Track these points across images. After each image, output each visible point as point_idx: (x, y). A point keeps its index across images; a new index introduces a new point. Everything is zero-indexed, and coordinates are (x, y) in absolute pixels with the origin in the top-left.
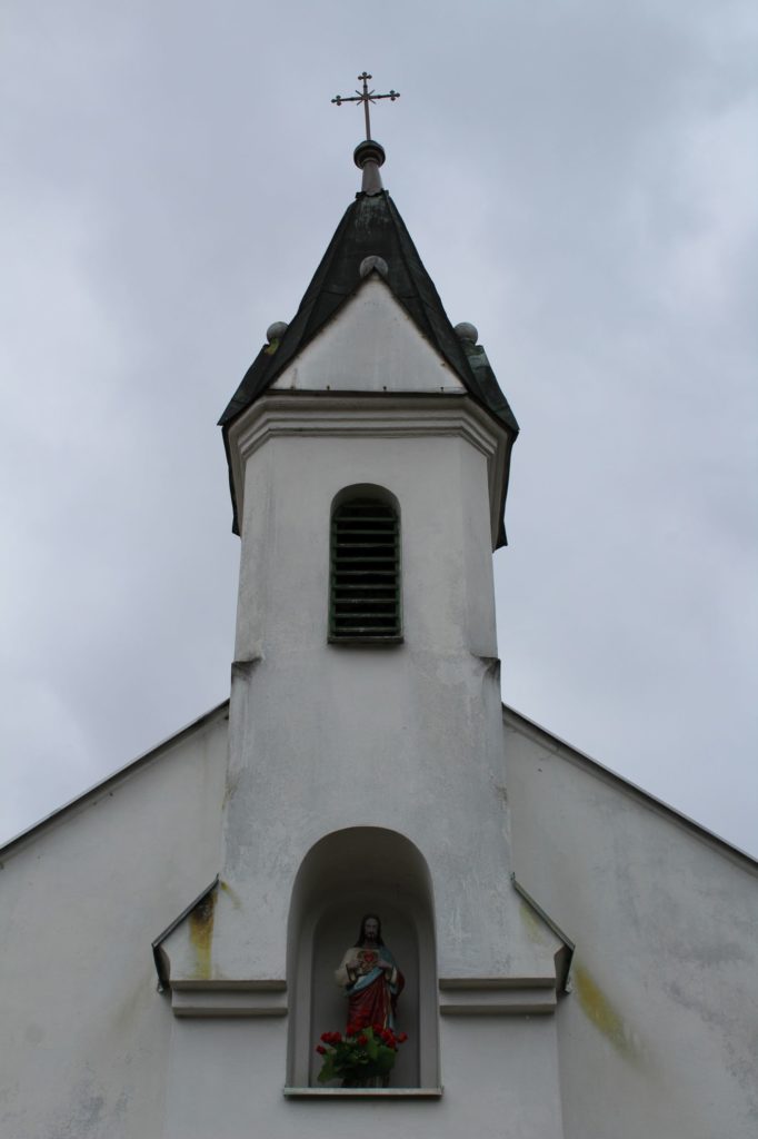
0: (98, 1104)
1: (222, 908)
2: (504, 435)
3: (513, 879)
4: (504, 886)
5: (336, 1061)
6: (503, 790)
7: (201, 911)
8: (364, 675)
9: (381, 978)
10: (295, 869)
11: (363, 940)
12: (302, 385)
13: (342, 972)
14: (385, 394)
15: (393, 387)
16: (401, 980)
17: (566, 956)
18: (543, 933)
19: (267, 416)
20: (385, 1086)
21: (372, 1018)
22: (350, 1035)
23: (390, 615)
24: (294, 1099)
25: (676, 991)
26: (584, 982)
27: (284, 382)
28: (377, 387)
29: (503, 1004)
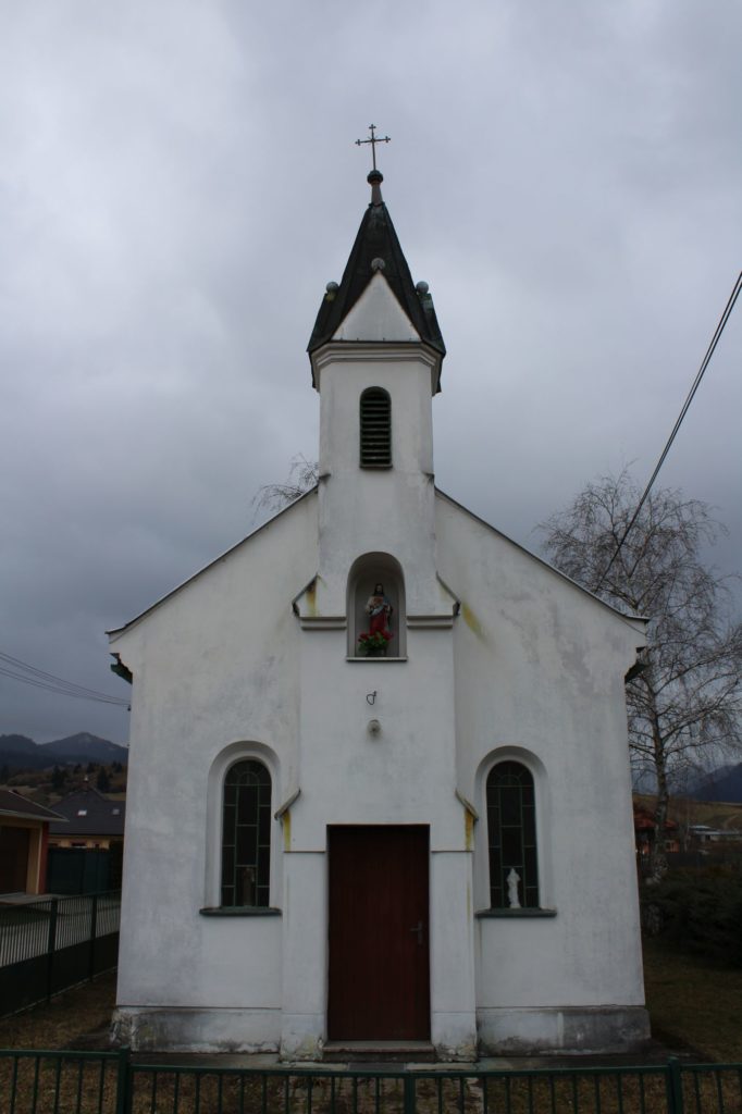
0: (272, 659)
1: (319, 587)
2: (439, 356)
3: (437, 574)
4: (433, 577)
5: (366, 645)
6: (434, 535)
7: (311, 588)
8: (375, 482)
9: (384, 611)
10: (348, 570)
11: (376, 593)
12: (345, 338)
13: (367, 607)
14: (384, 342)
15: (388, 338)
16: (392, 610)
17: (457, 606)
18: (448, 596)
19: (330, 352)
20: (385, 656)
21: (380, 628)
22: (371, 635)
23: (386, 451)
24: (350, 661)
25: (503, 613)
26: (465, 609)
27: (337, 336)
28: (380, 339)
29: (432, 624)
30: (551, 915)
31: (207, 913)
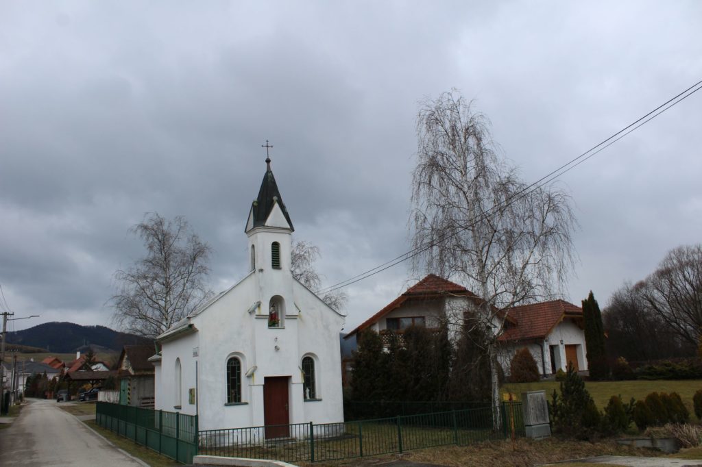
1: (261, 304)
3: (294, 303)
6: (291, 289)
7: (259, 306)
12: (269, 225)
18: (297, 309)
19: (263, 229)
23: (279, 263)
29: (293, 317)
30: (320, 400)
31: (226, 405)
